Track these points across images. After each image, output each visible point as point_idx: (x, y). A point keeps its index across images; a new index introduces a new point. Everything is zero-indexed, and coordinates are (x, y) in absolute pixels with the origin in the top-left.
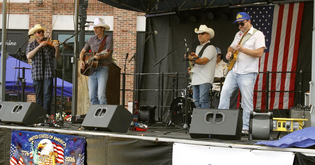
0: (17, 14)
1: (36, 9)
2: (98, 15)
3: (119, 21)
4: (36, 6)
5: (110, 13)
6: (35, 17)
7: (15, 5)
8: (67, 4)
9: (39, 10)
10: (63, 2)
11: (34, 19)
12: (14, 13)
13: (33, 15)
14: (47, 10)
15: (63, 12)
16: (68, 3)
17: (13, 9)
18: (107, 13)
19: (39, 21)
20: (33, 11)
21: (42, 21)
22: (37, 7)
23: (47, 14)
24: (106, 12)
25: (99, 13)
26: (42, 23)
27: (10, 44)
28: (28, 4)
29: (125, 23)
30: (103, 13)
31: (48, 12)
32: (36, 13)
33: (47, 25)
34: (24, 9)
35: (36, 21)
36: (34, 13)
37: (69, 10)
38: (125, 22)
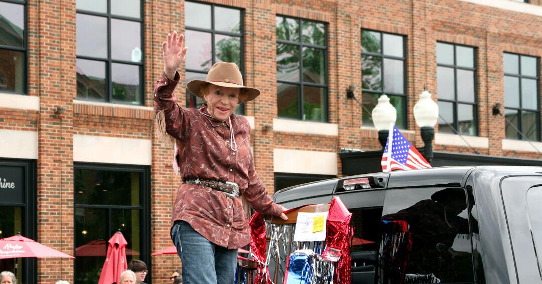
0: (18, 129)
1: (50, 123)
2: (130, 137)
3: (162, 148)
4: (50, 116)
5: (146, 135)
6: (50, 138)
7: (17, 114)
8: (91, 117)
9: (54, 124)
10: (87, 112)
11: (49, 141)
12: (14, 129)
13: (46, 134)
14: (67, 124)
15: (85, 130)
16: (94, 114)
17: (13, 121)
18: (143, 134)
19: (55, 145)
20: (46, 126)
21: (61, 145)
22: (52, 120)
23: (67, 132)
24: (140, 133)
25: (132, 134)
26: (60, 149)
27: (5, 185)
28: (37, 113)
29: (169, 153)
30: (138, 134)
31: (67, 128)
32: (50, 130)
33: (67, 152)
34: (29, 122)
35: (51, 145)
36: (48, 130)
37: (93, 127)
38: (169, 151)
